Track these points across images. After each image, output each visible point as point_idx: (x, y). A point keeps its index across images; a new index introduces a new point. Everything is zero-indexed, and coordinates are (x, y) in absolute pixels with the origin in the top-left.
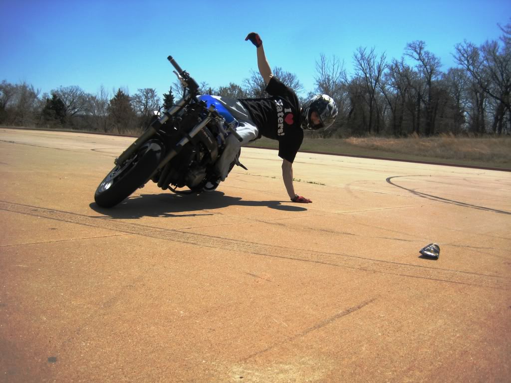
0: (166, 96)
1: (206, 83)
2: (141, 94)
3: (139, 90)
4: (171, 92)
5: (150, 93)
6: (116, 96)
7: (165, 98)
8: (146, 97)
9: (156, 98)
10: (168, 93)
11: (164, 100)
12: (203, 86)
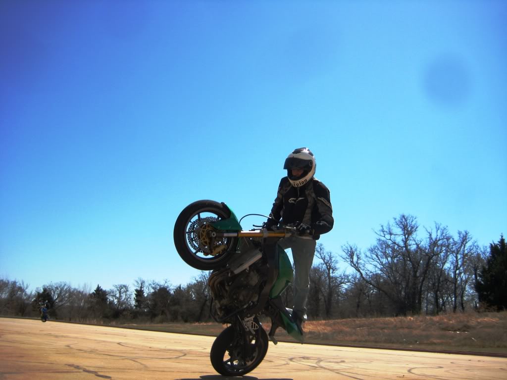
0: (137, 290)
1: (168, 280)
2: (115, 289)
3: (113, 286)
4: (141, 287)
5: (123, 288)
6: (95, 291)
7: (136, 293)
8: (120, 293)
9: (128, 293)
10: (139, 289)
11: (135, 294)
12: (166, 282)
